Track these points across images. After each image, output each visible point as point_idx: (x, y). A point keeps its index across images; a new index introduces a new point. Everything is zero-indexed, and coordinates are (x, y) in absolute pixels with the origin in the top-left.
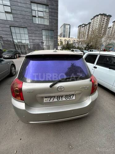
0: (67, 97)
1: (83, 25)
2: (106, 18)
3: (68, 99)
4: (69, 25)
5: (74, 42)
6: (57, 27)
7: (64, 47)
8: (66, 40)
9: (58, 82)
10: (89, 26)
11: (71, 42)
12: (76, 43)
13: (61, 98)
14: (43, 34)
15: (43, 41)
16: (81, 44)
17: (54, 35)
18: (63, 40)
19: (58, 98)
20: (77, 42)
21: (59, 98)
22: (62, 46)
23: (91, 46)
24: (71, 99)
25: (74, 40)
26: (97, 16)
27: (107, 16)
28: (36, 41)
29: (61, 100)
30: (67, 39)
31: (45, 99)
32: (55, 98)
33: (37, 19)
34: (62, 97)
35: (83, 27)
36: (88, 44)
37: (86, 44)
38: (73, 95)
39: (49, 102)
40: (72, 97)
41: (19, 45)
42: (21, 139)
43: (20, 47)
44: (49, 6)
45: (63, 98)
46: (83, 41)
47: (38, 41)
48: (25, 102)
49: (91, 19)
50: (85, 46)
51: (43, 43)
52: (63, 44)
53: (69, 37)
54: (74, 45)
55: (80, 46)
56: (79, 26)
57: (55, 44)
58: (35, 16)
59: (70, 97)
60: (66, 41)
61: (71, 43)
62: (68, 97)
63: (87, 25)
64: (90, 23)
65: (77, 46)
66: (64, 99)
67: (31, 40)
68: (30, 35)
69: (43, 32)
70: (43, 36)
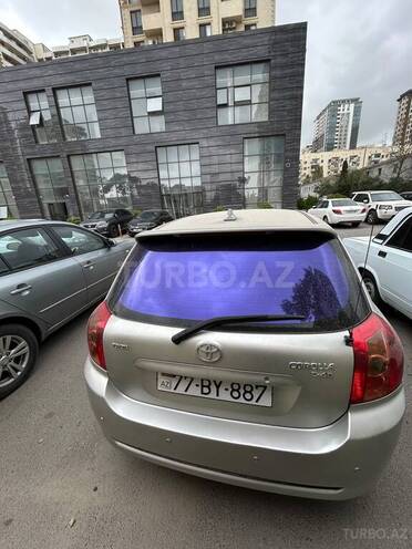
0: (238, 391)
3: (242, 400)
4: (355, 101)
5: (376, 162)
6: (298, 119)
7: (328, 186)
8: (337, 159)
9: (202, 328)
11: (361, 162)
12: (383, 163)
13: (213, 388)
14: (246, 154)
15: (246, 176)
17: (286, 151)
18: (326, 162)
19: (203, 386)
20: (387, 163)
21: (208, 387)
22: (318, 184)
24: (253, 402)
25: (378, 156)
28: (222, 177)
29: (213, 395)
30: (344, 154)
31: (161, 380)
32: (193, 385)
33: (230, 111)
34: (218, 387)
38: (261, 389)
39: (172, 391)
40: (256, 394)
41: (174, 196)
42: (96, 489)
43: (175, 201)
44: (272, 62)
45: (221, 390)
47: (228, 177)
48: (108, 375)
51: (243, 180)
52: (325, 175)
53: (353, 146)
54: (375, 174)
55: (403, 175)
56: (402, 96)
57: (285, 179)
58: (225, 106)
59: (250, 392)
60: (336, 165)
61: (360, 167)
62: (242, 391)
65: (388, 175)
66: (225, 396)
67: (208, 177)
68: (207, 161)
69: (246, 146)
70: (246, 159)
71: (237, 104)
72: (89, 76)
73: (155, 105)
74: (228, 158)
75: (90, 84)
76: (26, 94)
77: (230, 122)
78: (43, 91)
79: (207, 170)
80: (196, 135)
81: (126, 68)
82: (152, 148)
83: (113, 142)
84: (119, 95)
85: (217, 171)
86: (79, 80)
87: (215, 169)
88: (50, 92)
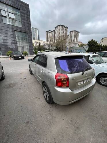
1: (50, 31)
2: (65, 29)
4: (38, 29)
5: (44, 44)
7: (36, 48)
8: (36, 42)
10: (54, 33)
11: (41, 44)
12: (46, 45)
14: (16, 36)
16: (51, 46)
17: (28, 37)
18: (34, 42)
23: (59, 48)
24: (88, 81)
26: (59, 26)
27: (66, 27)
28: (8, 41)
30: (38, 41)
31: (78, 83)
32: (82, 82)
33: (8, 19)
34: (85, 81)
35: (50, 32)
36: (57, 46)
37: (55, 47)
39: (80, 84)
44: (21, 10)
46: (52, 44)
48: (69, 88)
49: (55, 28)
50: (55, 48)
52: (35, 46)
55: (50, 48)
56: (46, 32)
57: (29, 45)
58: (5, 17)
60: (36, 44)
63: (53, 31)
64: (54, 31)
65: (47, 47)
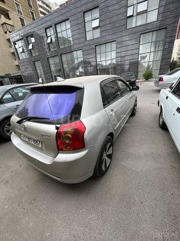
14: (142, 43)
17: (166, 38)
19: (28, 139)
28: (127, 58)
29: (30, 141)
33: (134, 19)
38: (39, 142)
58: (132, 16)
67: (119, 58)
68: (119, 50)
69: (142, 39)
70: (141, 46)
71: (138, 14)
72: (68, 14)
73: (96, 23)
74: (130, 47)
75: (68, 19)
76: (46, 29)
77: (134, 26)
78: (51, 26)
79: (119, 55)
80: (114, 37)
81: (83, 6)
82: (94, 46)
83: (78, 46)
84: (80, 22)
85: (124, 55)
86: (64, 18)
87: (123, 54)
88: (54, 26)
